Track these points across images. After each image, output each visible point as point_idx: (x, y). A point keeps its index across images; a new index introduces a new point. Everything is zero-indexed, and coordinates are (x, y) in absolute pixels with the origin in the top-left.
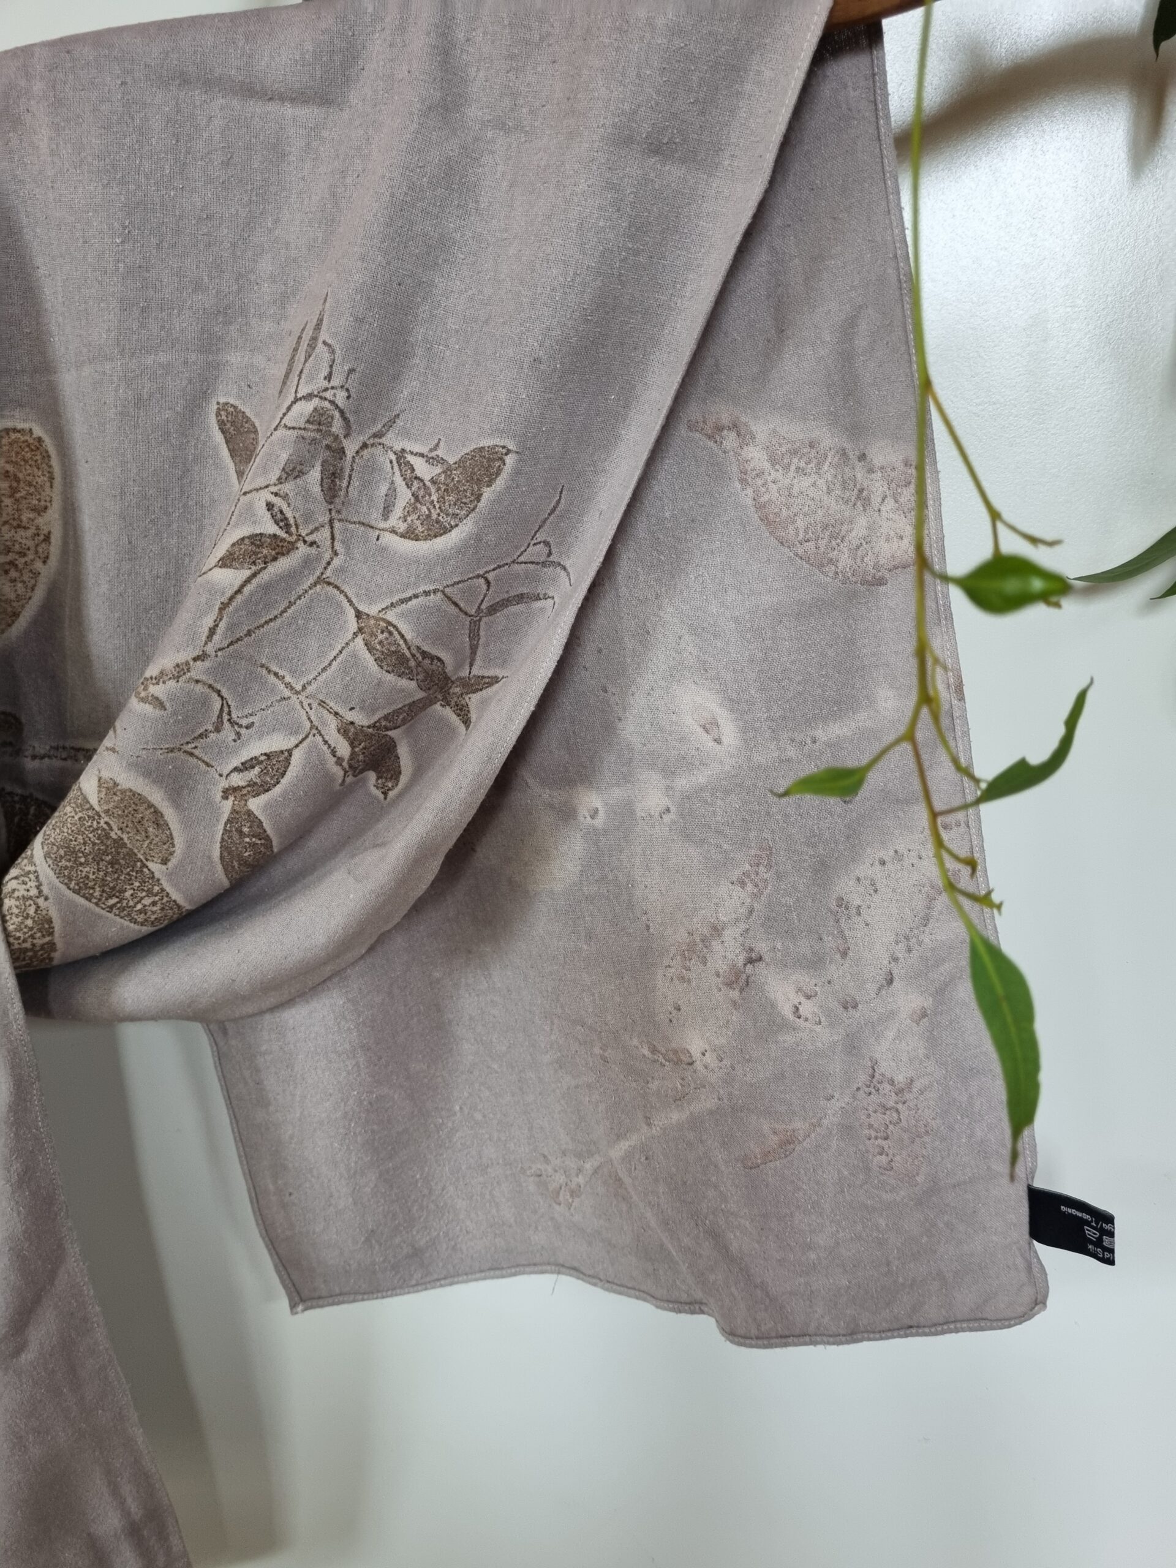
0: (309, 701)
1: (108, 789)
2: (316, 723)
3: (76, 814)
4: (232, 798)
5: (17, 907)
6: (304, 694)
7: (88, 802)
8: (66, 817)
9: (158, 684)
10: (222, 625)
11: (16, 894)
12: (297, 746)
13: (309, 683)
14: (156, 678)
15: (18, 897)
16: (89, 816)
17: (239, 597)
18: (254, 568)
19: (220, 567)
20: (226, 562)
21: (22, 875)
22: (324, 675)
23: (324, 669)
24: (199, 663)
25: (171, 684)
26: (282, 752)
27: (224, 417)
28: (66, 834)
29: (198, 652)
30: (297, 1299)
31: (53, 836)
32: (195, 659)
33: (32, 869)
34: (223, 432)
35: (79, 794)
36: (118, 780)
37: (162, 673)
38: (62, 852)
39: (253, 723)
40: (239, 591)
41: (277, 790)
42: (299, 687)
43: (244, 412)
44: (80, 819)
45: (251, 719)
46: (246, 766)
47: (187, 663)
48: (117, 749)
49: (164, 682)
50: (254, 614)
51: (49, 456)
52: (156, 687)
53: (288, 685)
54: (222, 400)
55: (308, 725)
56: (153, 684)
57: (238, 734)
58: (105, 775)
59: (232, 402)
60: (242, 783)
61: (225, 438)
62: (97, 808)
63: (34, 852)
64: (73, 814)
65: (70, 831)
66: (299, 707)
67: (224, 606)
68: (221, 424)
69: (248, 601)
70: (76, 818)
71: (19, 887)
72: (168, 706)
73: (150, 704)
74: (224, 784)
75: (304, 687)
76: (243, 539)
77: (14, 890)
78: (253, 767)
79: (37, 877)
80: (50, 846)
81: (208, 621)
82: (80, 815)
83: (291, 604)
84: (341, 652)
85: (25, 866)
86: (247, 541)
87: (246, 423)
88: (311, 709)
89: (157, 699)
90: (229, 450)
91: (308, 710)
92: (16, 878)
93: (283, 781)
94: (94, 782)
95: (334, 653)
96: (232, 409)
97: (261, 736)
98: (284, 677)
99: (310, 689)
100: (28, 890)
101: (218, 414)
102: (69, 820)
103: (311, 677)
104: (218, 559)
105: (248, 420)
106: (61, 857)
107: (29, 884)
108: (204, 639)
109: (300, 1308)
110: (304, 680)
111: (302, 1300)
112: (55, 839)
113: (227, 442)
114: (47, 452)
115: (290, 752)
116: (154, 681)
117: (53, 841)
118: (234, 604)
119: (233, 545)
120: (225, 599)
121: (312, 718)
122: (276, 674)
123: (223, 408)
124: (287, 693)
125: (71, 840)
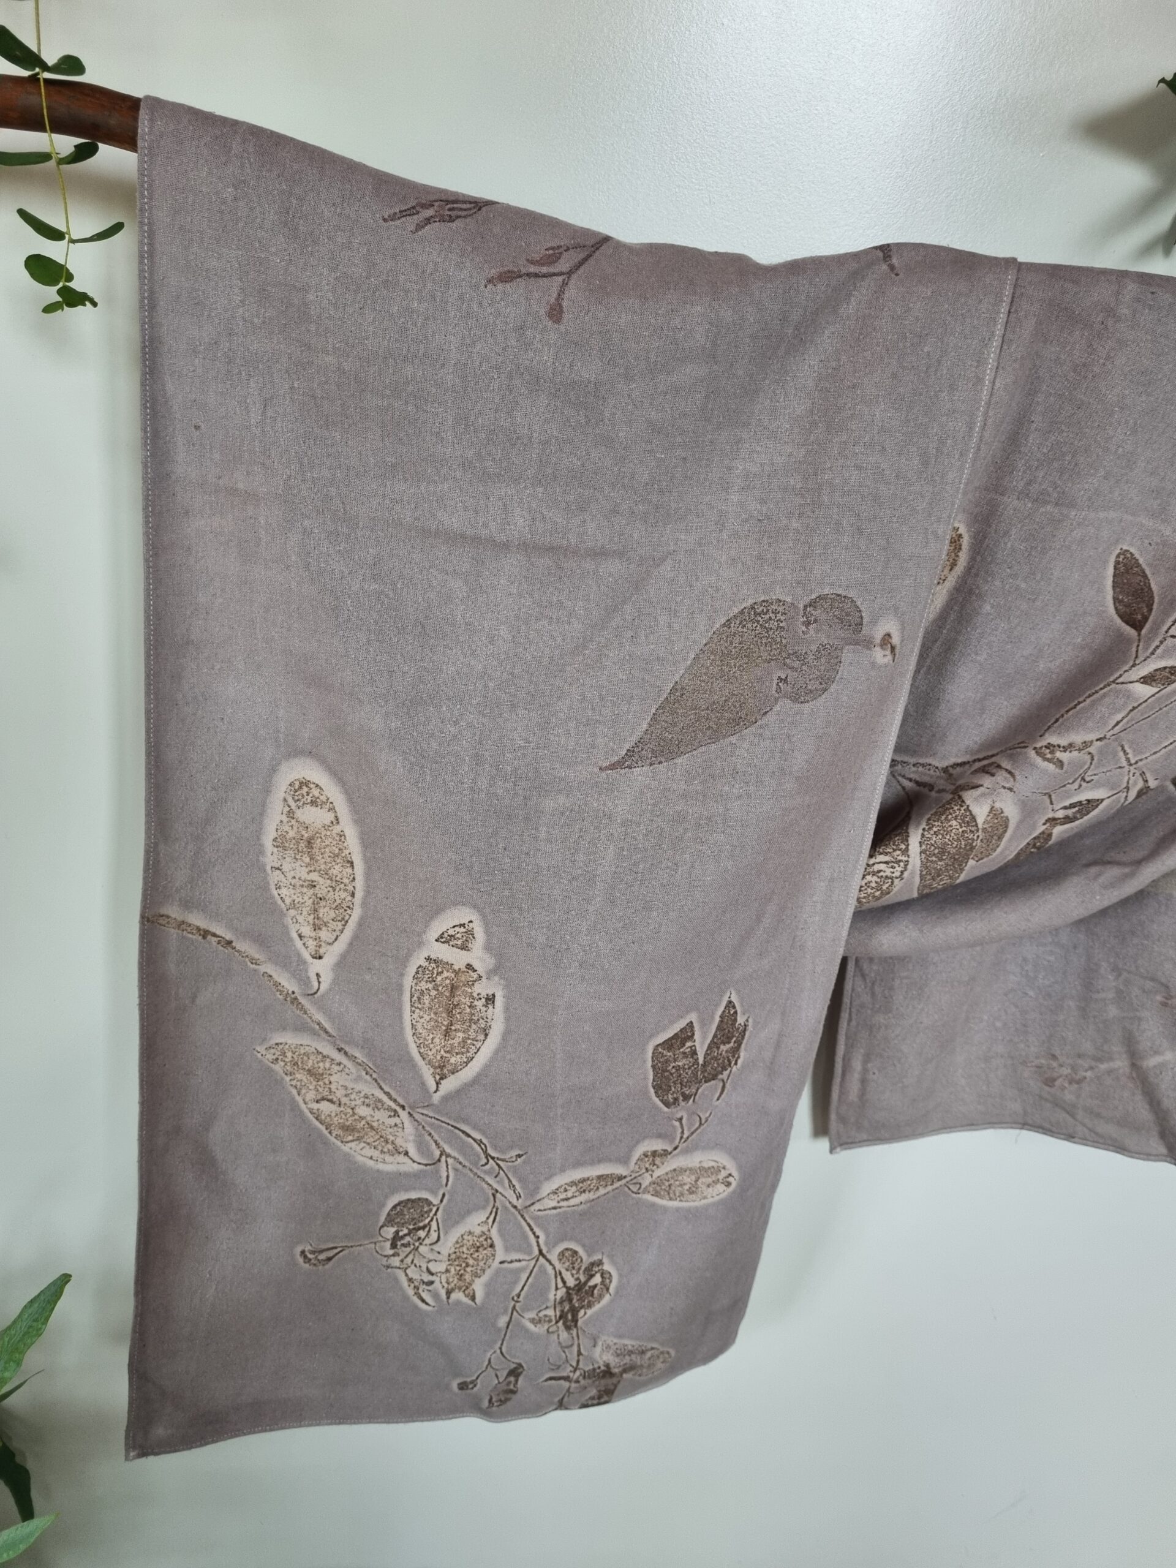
0: (1135, 771)
1: (995, 815)
2: (1130, 785)
3: (961, 827)
4: (1048, 824)
5: (876, 882)
6: (1134, 766)
7: (975, 821)
8: (950, 829)
9: (1065, 751)
10: (1125, 721)
11: (881, 874)
12: (1109, 797)
13: (1141, 760)
14: (1064, 747)
15: (882, 876)
16: (971, 831)
17: (1144, 705)
18: (1162, 687)
19: (1142, 683)
20: (1146, 680)
21: (893, 862)
22: (1154, 756)
23: (1155, 753)
24: (1098, 742)
25: (1075, 753)
26: (1098, 800)
27: (1121, 559)
28: (947, 840)
29: (1102, 736)
30: (836, 1144)
31: (934, 839)
32: (1097, 740)
33: (904, 858)
34: (1115, 568)
35: (968, 814)
36: (1005, 810)
37: (1071, 745)
38: (936, 851)
39: (1093, 780)
40: (1146, 701)
41: (1077, 822)
42: (1133, 761)
43: (1137, 560)
44: (963, 832)
45: (1092, 778)
46: (1072, 806)
47: (1092, 742)
48: (1015, 789)
49: (1070, 752)
50: (1142, 715)
51: (960, 549)
52: (1063, 754)
53: (1128, 760)
54: (1125, 548)
55: (1125, 785)
56: (1061, 751)
57: (1080, 786)
58: (997, 805)
59: (1132, 550)
60: (1061, 816)
61: (1114, 572)
62: (980, 826)
63: (910, 847)
64: (958, 827)
65: (951, 839)
66: (1126, 773)
67: (1134, 708)
68: (1117, 563)
69: (1147, 706)
70: (961, 830)
71: (886, 869)
72: (1065, 767)
73: (1054, 764)
74: (1051, 815)
75: (1136, 762)
76: (1165, 668)
77: (880, 871)
78: (1075, 807)
79: (906, 865)
80: (929, 846)
81: (1119, 717)
82: (964, 829)
83: (1161, 709)
84: (1171, 744)
85: (898, 856)
86: (1167, 670)
87: (1136, 567)
88: (1133, 776)
89: (1061, 762)
90: (1113, 581)
91: (1131, 774)
92: (886, 863)
93: (1085, 818)
94: (986, 809)
95: (1166, 744)
96: (1129, 556)
97: (1092, 789)
98: (1128, 754)
99: (1140, 764)
100: (893, 873)
101: (1118, 556)
102: (954, 831)
103: (1144, 757)
104: (1140, 677)
105: (1139, 566)
106: (934, 854)
107: (897, 868)
108: (1110, 727)
109: (838, 1149)
110: (1139, 758)
111: (841, 1145)
112: (935, 842)
113: (1114, 576)
114: (961, 545)
115: (1102, 800)
116: (1061, 749)
117: (933, 842)
118: (1139, 708)
119: (1156, 670)
120: (1135, 705)
121: (1130, 782)
122: (1125, 751)
123: (1124, 552)
124: (1124, 763)
125: (948, 845)
